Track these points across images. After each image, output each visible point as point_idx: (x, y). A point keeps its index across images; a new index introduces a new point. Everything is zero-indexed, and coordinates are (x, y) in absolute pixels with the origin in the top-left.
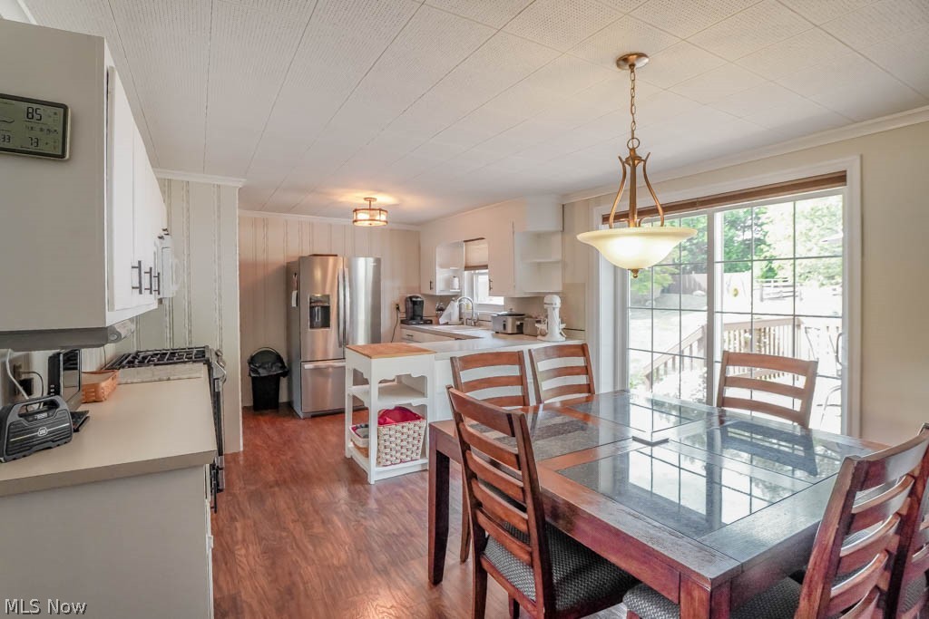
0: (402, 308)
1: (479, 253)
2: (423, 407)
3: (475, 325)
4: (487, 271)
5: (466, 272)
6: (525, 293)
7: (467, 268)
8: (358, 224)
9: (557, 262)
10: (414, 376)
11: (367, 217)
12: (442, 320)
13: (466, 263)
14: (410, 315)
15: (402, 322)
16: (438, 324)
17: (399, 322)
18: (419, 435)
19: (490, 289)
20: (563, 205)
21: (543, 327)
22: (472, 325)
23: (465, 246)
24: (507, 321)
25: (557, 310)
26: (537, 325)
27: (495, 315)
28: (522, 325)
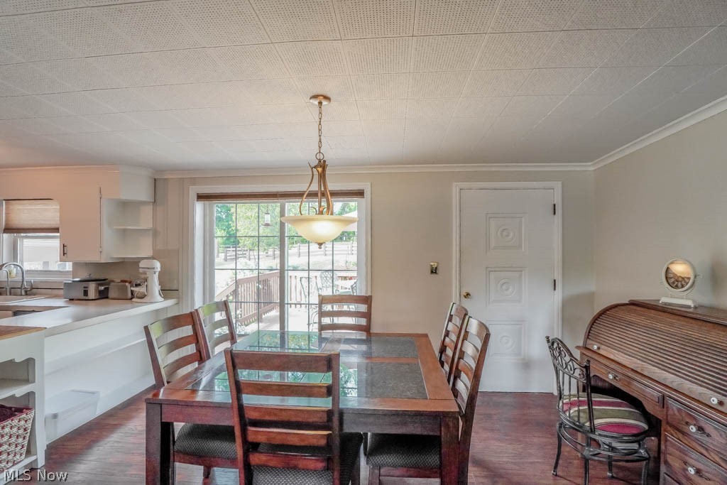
1: (30, 214)
2: (30, 395)
3: (26, 294)
4: (58, 234)
5: (6, 236)
6: (112, 258)
7: (8, 230)
9: (148, 230)
10: (17, 361)
13: (6, 224)
18: (25, 430)
19: (64, 254)
20: (155, 180)
21: (141, 290)
22: (21, 295)
23: (6, 204)
24: (86, 287)
25: (157, 273)
26: (132, 289)
27: (70, 282)
28: (107, 289)
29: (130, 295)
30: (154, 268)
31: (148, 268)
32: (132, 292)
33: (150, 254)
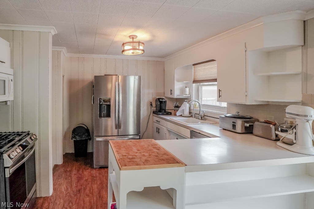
0: (154, 105)
1: (204, 71)
3: (201, 119)
5: (194, 85)
6: (256, 101)
7: (195, 81)
8: (126, 53)
9: (296, 74)
10: (163, 188)
11: (130, 47)
12: (178, 113)
13: (194, 79)
14: (158, 109)
15: (154, 112)
16: (175, 115)
17: (152, 112)
19: (220, 96)
20: (304, 21)
21: (289, 136)
22: (199, 119)
23: (194, 68)
24: (235, 123)
25: (311, 122)
26: (277, 132)
27: (223, 116)
28: (251, 127)
29: (274, 137)
30: (306, 116)
31: (298, 115)
32: (277, 135)
33: (299, 98)
